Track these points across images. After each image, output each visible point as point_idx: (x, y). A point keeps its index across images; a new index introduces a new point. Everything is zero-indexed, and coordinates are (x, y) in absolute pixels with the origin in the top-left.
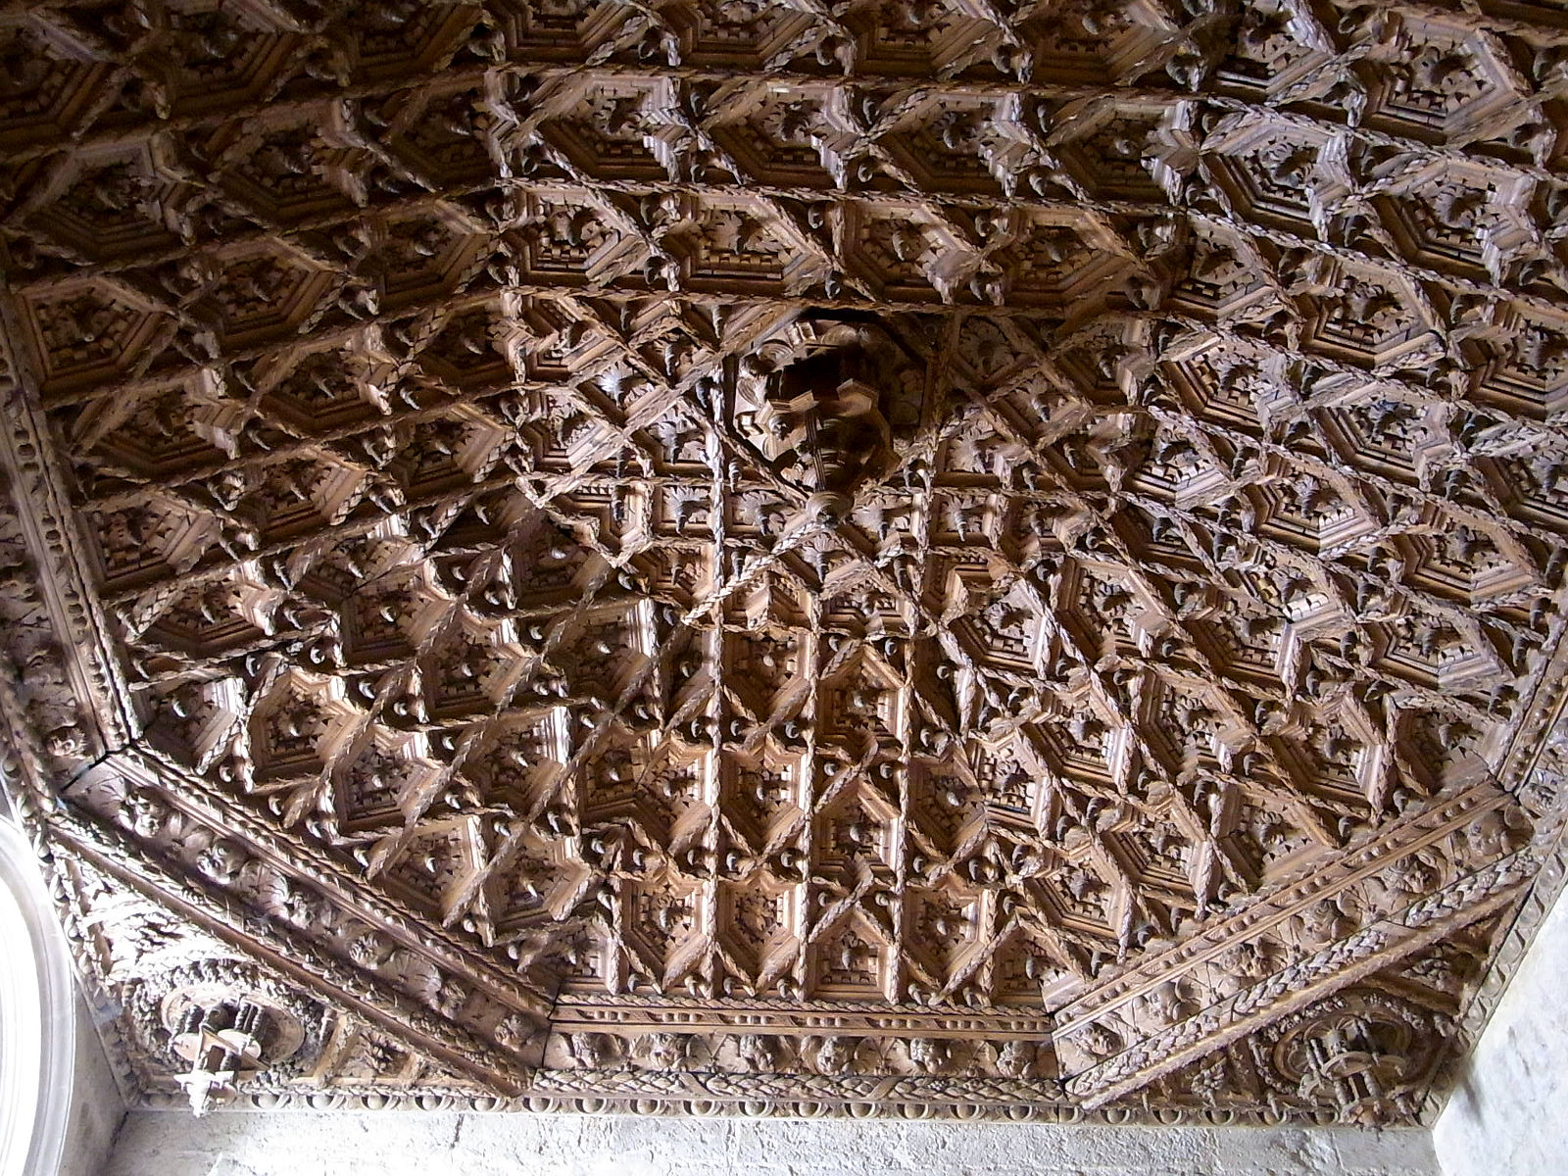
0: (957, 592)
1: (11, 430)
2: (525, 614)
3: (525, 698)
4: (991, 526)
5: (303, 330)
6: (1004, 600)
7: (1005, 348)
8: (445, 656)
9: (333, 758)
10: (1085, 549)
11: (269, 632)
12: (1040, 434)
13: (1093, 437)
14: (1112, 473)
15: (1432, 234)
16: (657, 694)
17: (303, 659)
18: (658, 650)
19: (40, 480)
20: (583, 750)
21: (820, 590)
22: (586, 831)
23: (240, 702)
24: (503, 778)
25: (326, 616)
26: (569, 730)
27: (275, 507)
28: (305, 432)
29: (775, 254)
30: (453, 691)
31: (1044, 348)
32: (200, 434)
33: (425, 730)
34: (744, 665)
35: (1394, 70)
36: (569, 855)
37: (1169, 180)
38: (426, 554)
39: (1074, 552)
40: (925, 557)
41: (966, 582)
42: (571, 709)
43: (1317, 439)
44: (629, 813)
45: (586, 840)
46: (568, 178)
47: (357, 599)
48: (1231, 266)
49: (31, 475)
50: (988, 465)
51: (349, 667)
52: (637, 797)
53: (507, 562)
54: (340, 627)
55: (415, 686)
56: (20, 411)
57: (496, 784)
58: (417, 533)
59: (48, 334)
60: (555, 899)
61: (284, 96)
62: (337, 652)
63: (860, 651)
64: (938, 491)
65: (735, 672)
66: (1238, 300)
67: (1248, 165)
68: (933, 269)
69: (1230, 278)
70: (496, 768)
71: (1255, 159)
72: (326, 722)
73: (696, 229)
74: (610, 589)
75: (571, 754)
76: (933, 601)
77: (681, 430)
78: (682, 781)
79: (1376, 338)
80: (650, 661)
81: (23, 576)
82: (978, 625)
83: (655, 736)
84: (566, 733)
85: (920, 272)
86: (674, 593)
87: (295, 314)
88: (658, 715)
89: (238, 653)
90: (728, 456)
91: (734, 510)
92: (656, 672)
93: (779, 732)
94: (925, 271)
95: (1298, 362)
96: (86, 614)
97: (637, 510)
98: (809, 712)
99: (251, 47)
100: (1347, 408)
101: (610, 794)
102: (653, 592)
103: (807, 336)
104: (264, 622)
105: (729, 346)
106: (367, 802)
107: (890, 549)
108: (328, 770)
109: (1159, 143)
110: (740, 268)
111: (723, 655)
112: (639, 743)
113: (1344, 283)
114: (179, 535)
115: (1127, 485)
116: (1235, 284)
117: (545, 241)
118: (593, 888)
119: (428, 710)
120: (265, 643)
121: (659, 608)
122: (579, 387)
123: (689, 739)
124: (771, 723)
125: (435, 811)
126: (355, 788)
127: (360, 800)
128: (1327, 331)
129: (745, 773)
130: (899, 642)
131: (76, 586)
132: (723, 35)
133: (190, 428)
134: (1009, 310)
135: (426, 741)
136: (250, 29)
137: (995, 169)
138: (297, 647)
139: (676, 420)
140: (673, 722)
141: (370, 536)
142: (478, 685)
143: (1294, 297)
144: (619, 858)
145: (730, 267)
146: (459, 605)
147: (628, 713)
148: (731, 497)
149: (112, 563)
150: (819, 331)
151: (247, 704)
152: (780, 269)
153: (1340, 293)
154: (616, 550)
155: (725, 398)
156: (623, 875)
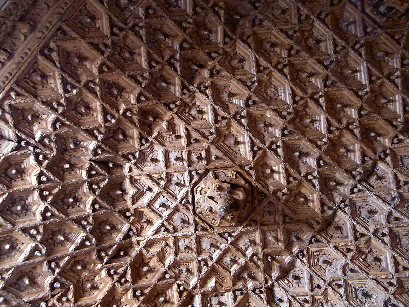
0: (211, 283)
1: (50, 20)
2: (99, 199)
3: (78, 221)
4: (234, 268)
5: (127, 73)
6: (220, 297)
7: (274, 216)
8: (68, 192)
9: (15, 189)
10: (254, 293)
11: (37, 139)
12: (265, 248)
13: (276, 260)
14: (275, 274)
15: (399, 246)
16: (110, 253)
17: (37, 156)
18: (121, 241)
19: (40, 38)
20: (78, 251)
21: (176, 256)
22: (58, 277)
23: (10, 150)
24: (50, 241)
25: (53, 150)
26: (81, 242)
27: (72, 110)
28: (101, 97)
29: (237, 154)
30: (61, 203)
31: (284, 223)
32: (79, 72)
33: (47, 205)
34: (137, 266)
35: (406, 201)
36: (46, 282)
37: (338, 199)
38: (91, 160)
39: (250, 292)
40: (212, 265)
41: (216, 282)
42: (87, 236)
43: (342, 291)
44: (74, 284)
45: (56, 280)
46: (208, 97)
47: (62, 157)
48: (339, 232)
49: (40, 34)
50: (246, 249)
51: (45, 169)
52: (78, 282)
53: (106, 182)
54: (53, 156)
55: (55, 191)
56: (57, 18)
57: (47, 240)
58: (95, 152)
59: (79, 13)
60: (28, 294)
61: (175, 21)
62: (46, 162)
63: (172, 284)
64: (230, 246)
65: (134, 265)
66: (338, 240)
67: (358, 208)
68: (271, 183)
69: (338, 235)
70: (51, 236)
71: (360, 207)
72: (22, 179)
73: (224, 133)
74: (123, 213)
75: (75, 250)
76: (204, 281)
77: (179, 182)
78: (95, 287)
79: (371, 268)
80: (116, 242)
81: (8, 54)
82: (208, 300)
83: (100, 266)
84: (79, 241)
85: (267, 182)
86: (137, 228)
87: (127, 68)
88: (105, 260)
89: (24, 136)
90: (186, 197)
91: (173, 215)
92: (115, 246)
93: (135, 291)
94: (269, 183)
95: (348, 264)
96: (7, 82)
97: (149, 196)
98: (147, 291)
99: (177, 8)
100: (353, 286)
101: (72, 274)
102: (132, 224)
103: (233, 175)
104: (38, 136)
105: (211, 166)
106: (9, 212)
107: (204, 256)
108: (11, 191)
109: (340, 191)
110: (227, 150)
111: (135, 258)
112: (92, 265)
113: (369, 249)
114: (47, 91)
115: (277, 280)
116: (338, 237)
117: (187, 110)
118: (42, 299)
119: (51, 201)
120: (32, 142)
121: (130, 229)
122: (165, 150)
123: (109, 274)
124: (134, 286)
125: (25, 230)
126: (10, 205)
127: (7, 210)
128: (359, 259)
129: (114, 298)
130: (185, 289)
131: (13, 73)
132: (265, 95)
133: (79, 69)
134: (283, 205)
135: (44, 208)
136: (180, 5)
137: (301, 169)
138: (38, 151)
139: (180, 178)
140: (108, 265)
141: (82, 143)
142: (68, 208)
143: (356, 245)
144: (59, 295)
145: (225, 148)
146: (86, 181)
147: (99, 251)
148: (177, 209)
149: (25, 80)
150: (236, 177)
151: (11, 152)
152: (236, 157)
153: (367, 251)
154: (134, 203)
155: (199, 179)
156: (56, 302)
